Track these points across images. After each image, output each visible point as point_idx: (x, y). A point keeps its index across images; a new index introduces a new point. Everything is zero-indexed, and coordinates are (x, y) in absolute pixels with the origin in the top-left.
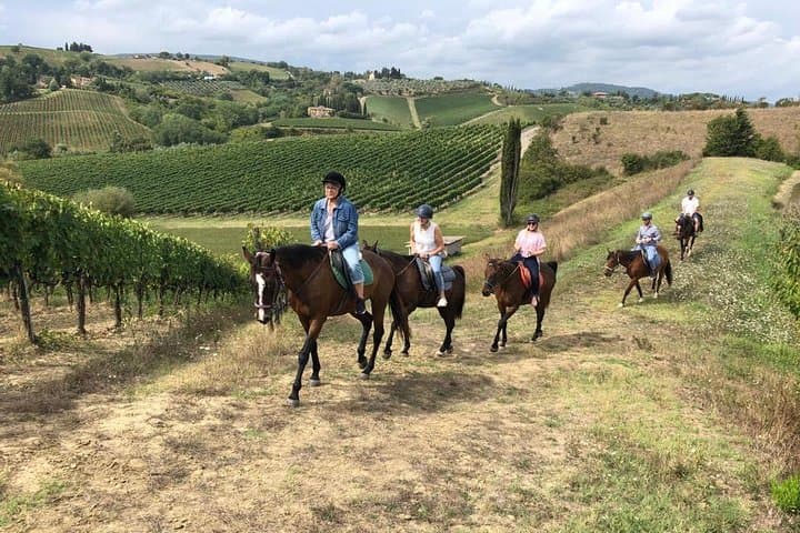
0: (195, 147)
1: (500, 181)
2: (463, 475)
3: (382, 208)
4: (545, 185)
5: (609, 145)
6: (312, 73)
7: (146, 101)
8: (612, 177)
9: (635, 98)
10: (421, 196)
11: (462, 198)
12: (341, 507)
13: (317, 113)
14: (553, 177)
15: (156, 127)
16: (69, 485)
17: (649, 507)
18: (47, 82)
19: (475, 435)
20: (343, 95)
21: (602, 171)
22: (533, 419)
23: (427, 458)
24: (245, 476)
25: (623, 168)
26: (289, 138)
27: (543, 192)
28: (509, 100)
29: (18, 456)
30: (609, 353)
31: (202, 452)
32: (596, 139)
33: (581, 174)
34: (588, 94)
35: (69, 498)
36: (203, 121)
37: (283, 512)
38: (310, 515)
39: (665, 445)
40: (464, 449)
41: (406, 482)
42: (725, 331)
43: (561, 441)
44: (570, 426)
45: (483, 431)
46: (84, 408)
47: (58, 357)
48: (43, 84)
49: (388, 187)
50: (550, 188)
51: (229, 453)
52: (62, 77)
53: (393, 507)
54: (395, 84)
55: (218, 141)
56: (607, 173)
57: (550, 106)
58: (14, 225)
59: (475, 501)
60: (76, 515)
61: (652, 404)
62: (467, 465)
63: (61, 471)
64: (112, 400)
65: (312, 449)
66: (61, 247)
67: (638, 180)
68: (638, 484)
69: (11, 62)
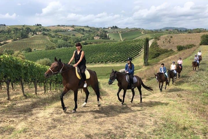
0: (66, 48)
1: (143, 54)
2: (125, 128)
3: (113, 62)
4: (156, 54)
5: (173, 43)
6: (95, 28)
7: (54, 37)
8: (174, 52)
9: (180, 30)
10: (123, 58)
11: (134, 58)
12: (92, 135)
13: (96, 38)
14: (158, 52)
15: (57, 43)
16: (29, 128)
17: (174, 137)
18: (31, 34)
19: (130, 119)
20: (103, 33)
21: (171, 50)
22: (146, 115)
23: (116, 124)
24: (70, 127)
25: (177, 49)
26: (89, 45)
27: (156, 56)
28: (146, 33)
29: (18, 122)
30: (170, 98)
31: (61, 122)
32: (169, 42)
33: (166, 51)
34: (167, 30)
35: (28, 131)
36: (68, 41)
37: (78, 135)
38: (84, 136)
39: (181, 122)
40: (126, 122)
41: (110, 129)
42: (204, 92)
43: (152, 120)
44: (156, 116)
45: (132, 118)
46: (34, 111)
47: (30, 100)
48: (30, 34)
49: (114, 56)
50: (157, 55)
51: (67, 122)
52: (34, 32)
53: (106, 135)
54: (116, 30)
55: (72, 46)
56: (173, 51)
57: (157, 34)
58: (20, 68)
59: (127, 134)
60: (29, 135)
61: (179, 111)
62: (126, 126)
63: (27, 125)
64: (41, 109)
65: (87, 121)
66: (31, 73)
67: (181, 52)
68: (172, 131)
69: (22, 29)
